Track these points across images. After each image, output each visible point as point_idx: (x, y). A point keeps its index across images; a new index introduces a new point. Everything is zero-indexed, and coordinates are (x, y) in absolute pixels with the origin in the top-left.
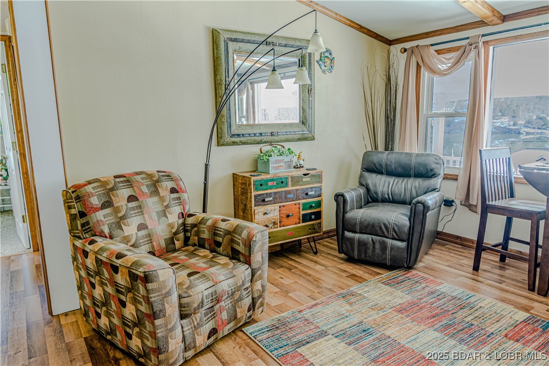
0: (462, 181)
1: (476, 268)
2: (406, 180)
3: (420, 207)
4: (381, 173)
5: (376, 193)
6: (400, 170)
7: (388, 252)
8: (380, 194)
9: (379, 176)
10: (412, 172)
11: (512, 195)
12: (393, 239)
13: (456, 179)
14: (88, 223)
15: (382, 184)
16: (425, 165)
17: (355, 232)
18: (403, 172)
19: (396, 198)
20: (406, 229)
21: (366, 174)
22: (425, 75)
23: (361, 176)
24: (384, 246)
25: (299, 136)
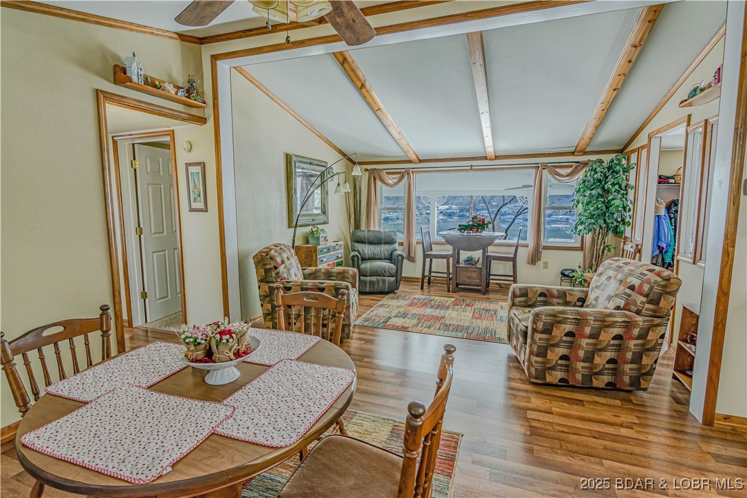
0: (406, 245)
1: (422, 288)
2: (379, 246)
3: (400, 257)
4: (365, 243)
5: (364, 254)
6: (376, 241)
7: (387, 284)
8: (367, 256)
9: (364, 245)
10: (383, 242)
11: (432, 250)
12: (389, 276)
13: (402, 245)
14: (279, 273)
15: (367, 250)
16: (390, 236)
17: (367, 276)
18: (378, 242)
19: (376, 257)
20: (394, 271)
21: (356, 244)
22: (379, 183)
23: (353, 246)
24: (384, 282)
25: (323, 221)
